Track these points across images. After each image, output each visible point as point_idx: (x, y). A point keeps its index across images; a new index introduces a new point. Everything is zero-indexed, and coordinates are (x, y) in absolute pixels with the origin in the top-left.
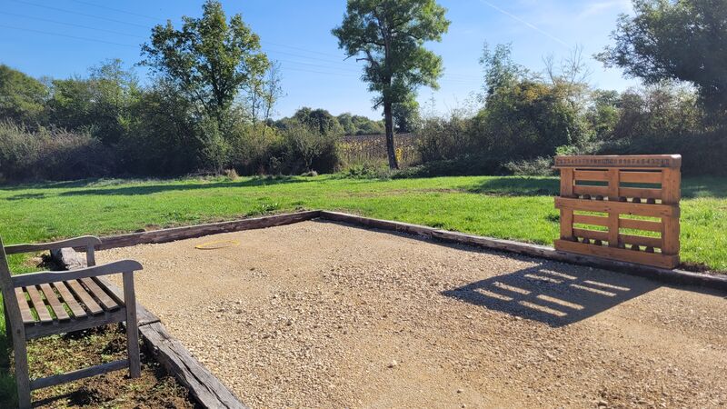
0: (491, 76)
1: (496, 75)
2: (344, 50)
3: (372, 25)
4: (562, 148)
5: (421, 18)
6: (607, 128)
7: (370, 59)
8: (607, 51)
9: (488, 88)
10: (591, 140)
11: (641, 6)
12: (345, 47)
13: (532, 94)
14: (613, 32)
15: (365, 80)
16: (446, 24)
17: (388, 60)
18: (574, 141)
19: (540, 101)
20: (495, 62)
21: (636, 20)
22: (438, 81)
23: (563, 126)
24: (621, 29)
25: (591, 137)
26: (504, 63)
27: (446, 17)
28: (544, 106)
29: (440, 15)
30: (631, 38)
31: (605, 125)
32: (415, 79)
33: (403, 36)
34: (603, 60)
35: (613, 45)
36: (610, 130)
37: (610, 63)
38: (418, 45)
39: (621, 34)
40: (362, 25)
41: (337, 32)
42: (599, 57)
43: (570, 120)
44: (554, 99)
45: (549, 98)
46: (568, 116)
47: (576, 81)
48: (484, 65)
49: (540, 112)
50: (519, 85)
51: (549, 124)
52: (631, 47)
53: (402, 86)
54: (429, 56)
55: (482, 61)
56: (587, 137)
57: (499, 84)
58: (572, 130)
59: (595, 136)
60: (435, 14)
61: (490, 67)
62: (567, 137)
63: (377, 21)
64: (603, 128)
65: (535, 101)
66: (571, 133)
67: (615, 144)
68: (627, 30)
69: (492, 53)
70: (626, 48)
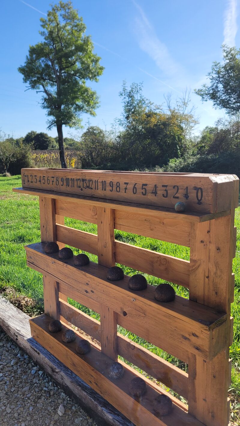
0: (127, 106)
1: (131, 105)
2: (28, 84)
3: (47, 66)
4: (174, 160)
5: (83, 63)
6: (204, 147)
7: (46, 91)
8: (204, 88)
9: (126, 115)
10: (193, 155)
11: (229, 55)
12: (28, 82)
13: (153, 120)
14: (209, 74)
15: (44, 107)
16: (101, 69)
17: (59, 93)
18: (182, 155)
19: (159, 125)
20: (130, 96)
21: (225, 67)
22: (96, 111)
23: (174, 145)
24: (214, 72)
25: (193, 153)
26: (137, 97)
27: (100, 64)
28: (162, 129)
29: (96, 61)
30: (221, 80)
31: (203, 144)
32: (79, 108)
33: (70, 76)
34: (202, 95)
35: (209, 84)
36: (207, 148)
37: (206, 97)
38: (80, 83)
39: (215, 76)
40: (40, 65)
41: (22, 70)
42: (199, 93)
43: (180, 140)
44: (169, 125)
45: (166, 124)
46: (179, 138)
47: (186, 113)
48: (123, 97)
49: (159, 133)
50: (146, 114)
51: (165, 142)
52: (221, 86)
53: (69, 113)
54: (86, 90)
55: (121, 95)
56: (191, 152)
57: (133, 113)
58: (181, 147)
59: (196, 152)
60: (93, 61)
61: (127, 99)
62: (177, 152)
63: (50, 63)
64: (202, 147)
65: (156, 125)
66: (180, 149)
67: (207, 158)
68: (218, 73)
69: (129, 89)
70: (217, 87)
